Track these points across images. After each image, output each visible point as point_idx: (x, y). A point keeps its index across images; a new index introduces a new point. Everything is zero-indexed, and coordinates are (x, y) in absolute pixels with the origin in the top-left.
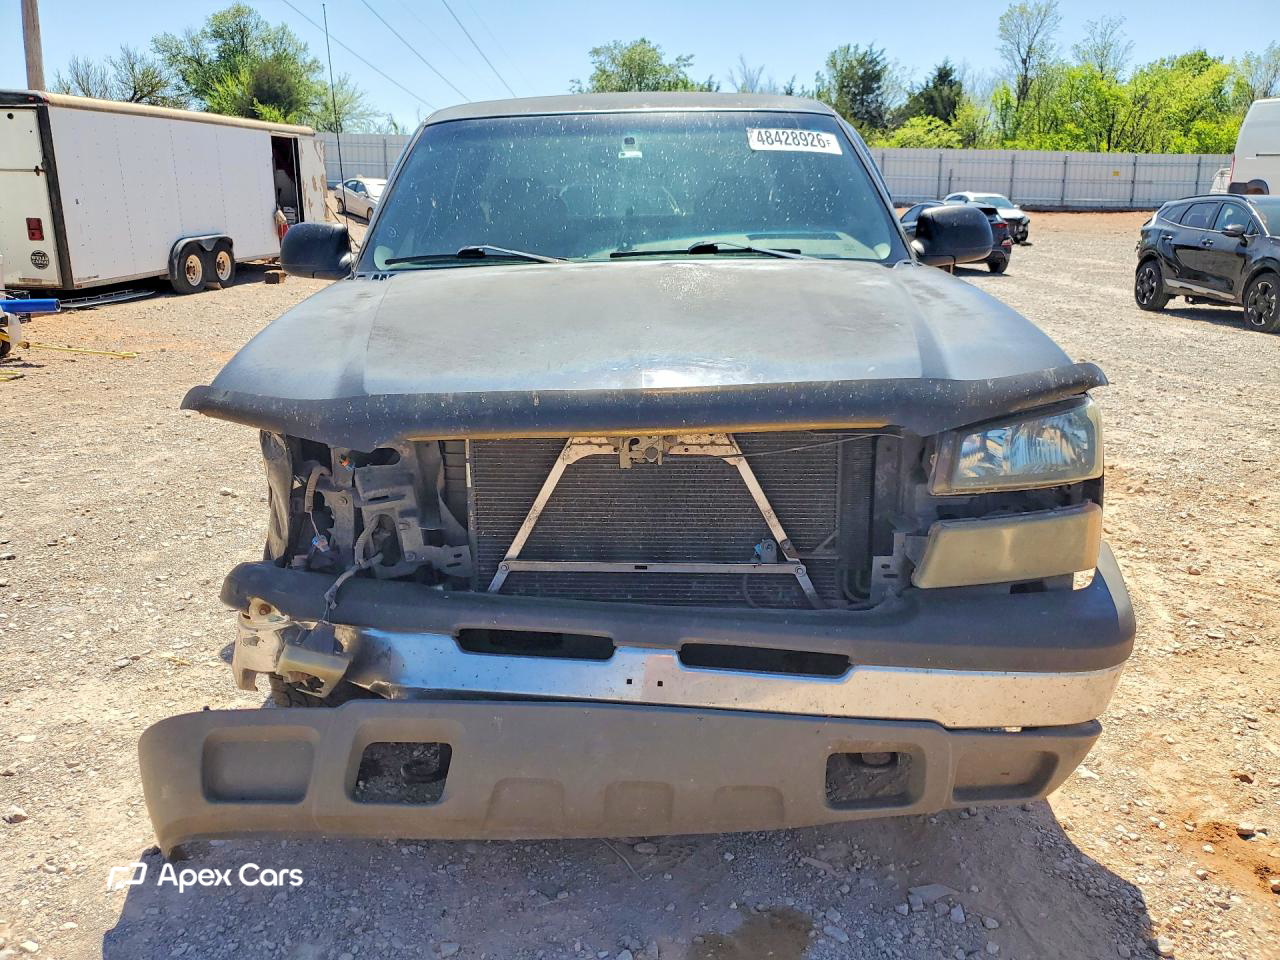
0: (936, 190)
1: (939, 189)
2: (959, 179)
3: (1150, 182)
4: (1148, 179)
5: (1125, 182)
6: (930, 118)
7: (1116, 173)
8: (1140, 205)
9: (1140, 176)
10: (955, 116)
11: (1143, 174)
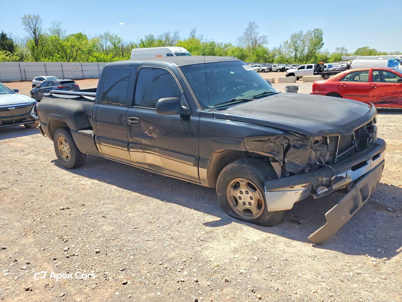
0: (20, 76)
1: (21, 76)
2: (28, 72)
3: (87, 71)
4: (86, 70)
5: (80, 71)
6: (5, 51)
7: (77, 68)
8: (86, 77)
9: (84, 69)
10: (14, 51)
11: (84, 68)
